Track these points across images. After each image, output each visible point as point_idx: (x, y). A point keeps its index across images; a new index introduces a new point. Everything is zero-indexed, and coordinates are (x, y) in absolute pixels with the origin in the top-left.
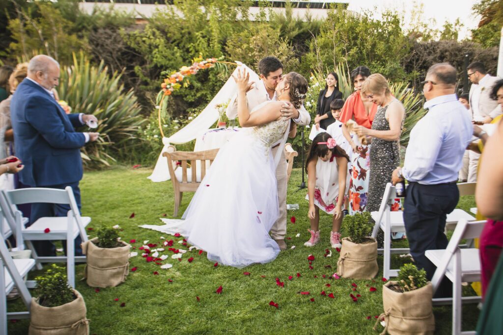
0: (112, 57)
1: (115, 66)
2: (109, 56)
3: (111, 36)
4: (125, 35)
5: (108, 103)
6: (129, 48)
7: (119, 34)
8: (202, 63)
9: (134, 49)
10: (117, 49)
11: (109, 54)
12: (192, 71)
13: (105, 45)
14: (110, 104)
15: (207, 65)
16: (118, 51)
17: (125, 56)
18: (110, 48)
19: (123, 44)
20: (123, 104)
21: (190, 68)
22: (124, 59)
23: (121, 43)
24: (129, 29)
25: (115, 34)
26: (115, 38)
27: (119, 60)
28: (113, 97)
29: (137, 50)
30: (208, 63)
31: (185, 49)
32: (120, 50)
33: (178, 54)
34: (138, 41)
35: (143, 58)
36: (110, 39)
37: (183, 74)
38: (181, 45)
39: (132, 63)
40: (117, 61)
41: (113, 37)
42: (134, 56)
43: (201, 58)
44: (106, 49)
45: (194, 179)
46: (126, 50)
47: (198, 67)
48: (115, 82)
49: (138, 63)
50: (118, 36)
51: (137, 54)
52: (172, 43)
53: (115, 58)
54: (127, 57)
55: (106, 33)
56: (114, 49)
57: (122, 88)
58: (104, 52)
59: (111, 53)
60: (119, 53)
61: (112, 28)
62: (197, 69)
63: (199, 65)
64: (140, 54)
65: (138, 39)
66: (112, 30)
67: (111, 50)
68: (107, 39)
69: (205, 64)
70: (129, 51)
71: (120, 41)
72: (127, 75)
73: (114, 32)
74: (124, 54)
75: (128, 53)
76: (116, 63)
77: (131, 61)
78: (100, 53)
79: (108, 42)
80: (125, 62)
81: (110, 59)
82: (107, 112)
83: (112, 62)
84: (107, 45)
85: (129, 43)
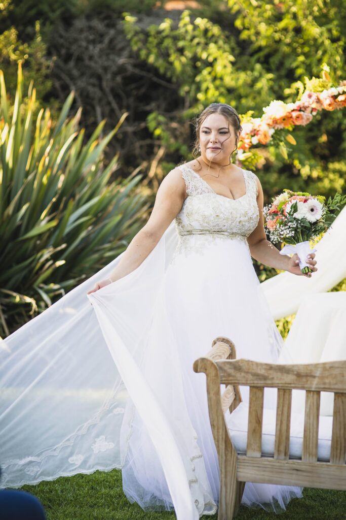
0: (101, 89)
1: (107, 110)
2: (94, 85)
3: (102, 36)
4: (136, 33)
5: (71, 204)
6: (143, 65)
7: (122, 32)
8: (326, 94)
9: (154, 70)
10: (114, 69)
11: (94, 81)
12: (298, 117)
13: (86, 58)
14: (78, 206)
15: (341, 99)
16: (115, 74)
17: (133, 86)
18: (97, 66)
19: (130, 56)
20: (110, 208)
21: (291, 106)
22: (128, 95)
23: (126, 53)
24: (147, 20)
25: (112, 32)
26: (111, 41)
27: (117, 96)
29: (162, 70)
31: (283, 72)
32: (121, 69)
34: (167, 49)
35: (175, 92)
36: (101, 42)
38: (275, 60)
39: (148, 104)
40: (111, 98)
41: (106, 40)
42: (155, 86)
43: (325, 80)
44: (89, 67)
45: (282, 448)
46: (137, 71)
47: (314, 106)
49: (163, 105)
50: (120, 38)
51: (163, 83)
52: (252, 55)
53: (107, 90)
54: (138, 88)
55: (90, 28)
56: (106, 69)
57: (114, 166)
58: (83, 74)
59: (99, 78)
60: (119, 79)
61: (108, 17)
62: (313, 110)
63: (318, 100)
64: (169, 80)
65: (168, 42)
66: (106, 22)
67: (100, 71)
68: (93, 42)
69: (335, 97)
70: (144, 73)
71: (122, 49)
72: (135, 133)
73: (111, 25)
74: (129, 80)
75: (142, 78)
76: (109, 103)
77: (146, 99)
78: (72, 78)
79: (95, 50)
80: (131, 101)
81: (94, 92)
82: (68, 229)
83: (100, 100)
84: (91, 58)
85: (143, 53)
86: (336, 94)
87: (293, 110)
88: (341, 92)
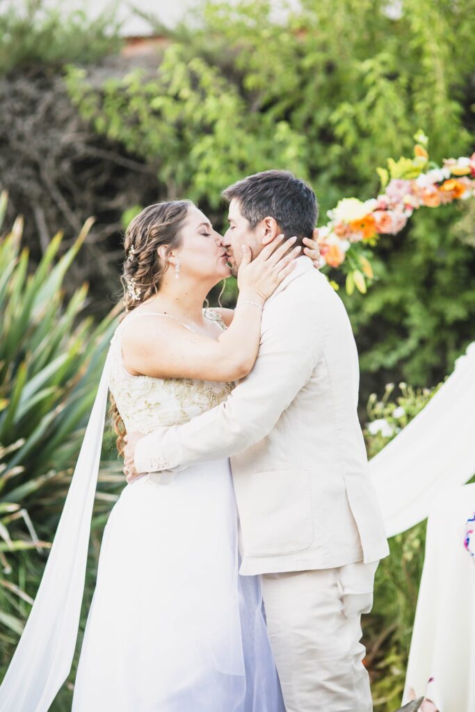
0: (40, 181)
1: (52, 212)
2: (29, 178)
3: (33, 104)
4: (86, 95)
6: (100, 141)
7: (65, 95)
8: (425, 182)
9: (120, 147)
10: (56, 150)
11: (29, 171)
12: (384, 220)
13: (13, 137)
15: (449, 186)
16: (60, 159)
17: (87, 174)
18: (31, 148)
19: (80, 130)
21: (372, 204)
22: (82, 187)
23: (72, 126)
24: (99, 74)
25: (48, 97)
26: (49, 110)
27: (65, 191)
28: (43, 346)
29: (131, 147)
30: (453, 176)
32: (68, 152)
33: (291, 152)
34: (137, 113)
35: (152, 178)
36: (33, 113)
37: (344, 233)
39: (113, 198)
40: (56, 195)
41: (41, 109)
42: (120, 171)
43: (421, 159)
44: (18, 152)
46: (93, 152)
47: (408, 199)
48: (53, 279)
49: (136, 197)
50: (61, 104)
51: (131, 164)
52: (264, 109)
53: (50, 183)
54: (96, 176)
55: (16, 94)
56: (45, 152)
57: (79, 300)
58: (10, 163)
59: (36, 167)
60: (66, 166)
61: (40, 75)
62: (406, 206)
63: (412, 192)
64: (141, 160)
65: (135, 104)
66: (38, 82)
67: (36, 156)
68: (22, 114)
69: (439, 184)
70: (103, 154)
71: (66, 121)
72: (98, 244)
73: (46, 86)
74: (82, 165)
75: (99, 161)
76: (54, 203)
77: (109, 191)
79: (26, 125)
80: (88, 197)
81: (32, 188)
83: (41, 200)
84: (21, 138)
85: (100, 124)
86: (441, 179)
87: (376, 210)
88: (447, 176)
